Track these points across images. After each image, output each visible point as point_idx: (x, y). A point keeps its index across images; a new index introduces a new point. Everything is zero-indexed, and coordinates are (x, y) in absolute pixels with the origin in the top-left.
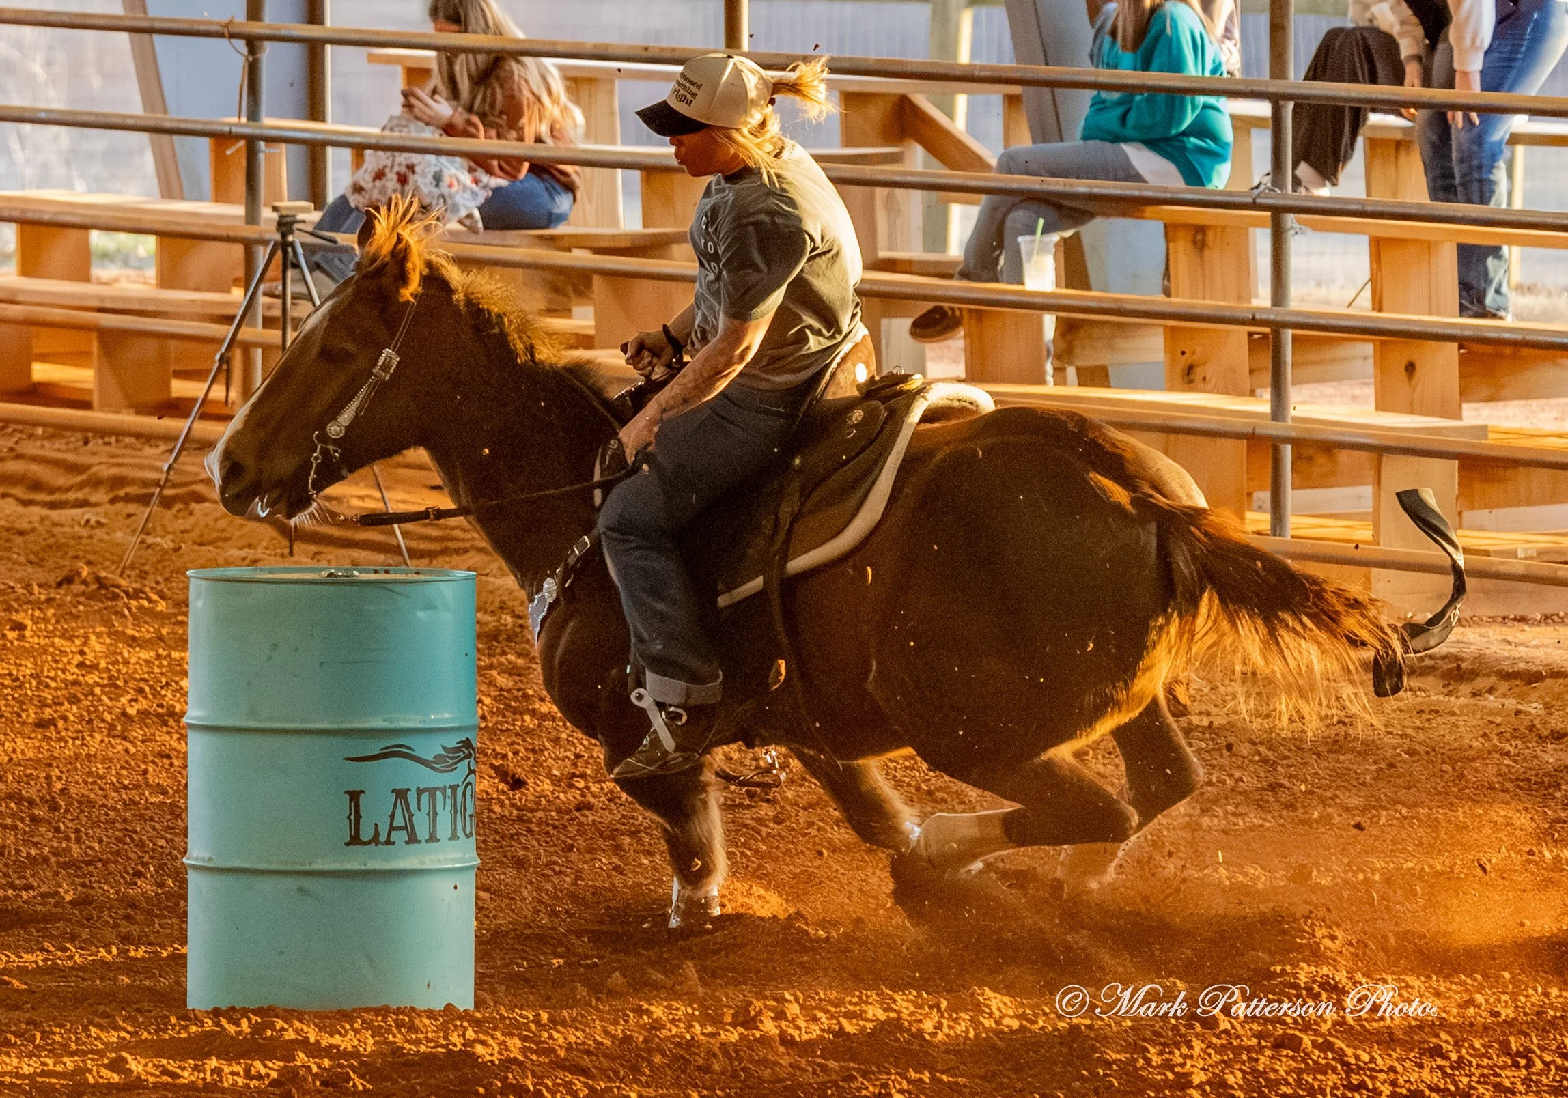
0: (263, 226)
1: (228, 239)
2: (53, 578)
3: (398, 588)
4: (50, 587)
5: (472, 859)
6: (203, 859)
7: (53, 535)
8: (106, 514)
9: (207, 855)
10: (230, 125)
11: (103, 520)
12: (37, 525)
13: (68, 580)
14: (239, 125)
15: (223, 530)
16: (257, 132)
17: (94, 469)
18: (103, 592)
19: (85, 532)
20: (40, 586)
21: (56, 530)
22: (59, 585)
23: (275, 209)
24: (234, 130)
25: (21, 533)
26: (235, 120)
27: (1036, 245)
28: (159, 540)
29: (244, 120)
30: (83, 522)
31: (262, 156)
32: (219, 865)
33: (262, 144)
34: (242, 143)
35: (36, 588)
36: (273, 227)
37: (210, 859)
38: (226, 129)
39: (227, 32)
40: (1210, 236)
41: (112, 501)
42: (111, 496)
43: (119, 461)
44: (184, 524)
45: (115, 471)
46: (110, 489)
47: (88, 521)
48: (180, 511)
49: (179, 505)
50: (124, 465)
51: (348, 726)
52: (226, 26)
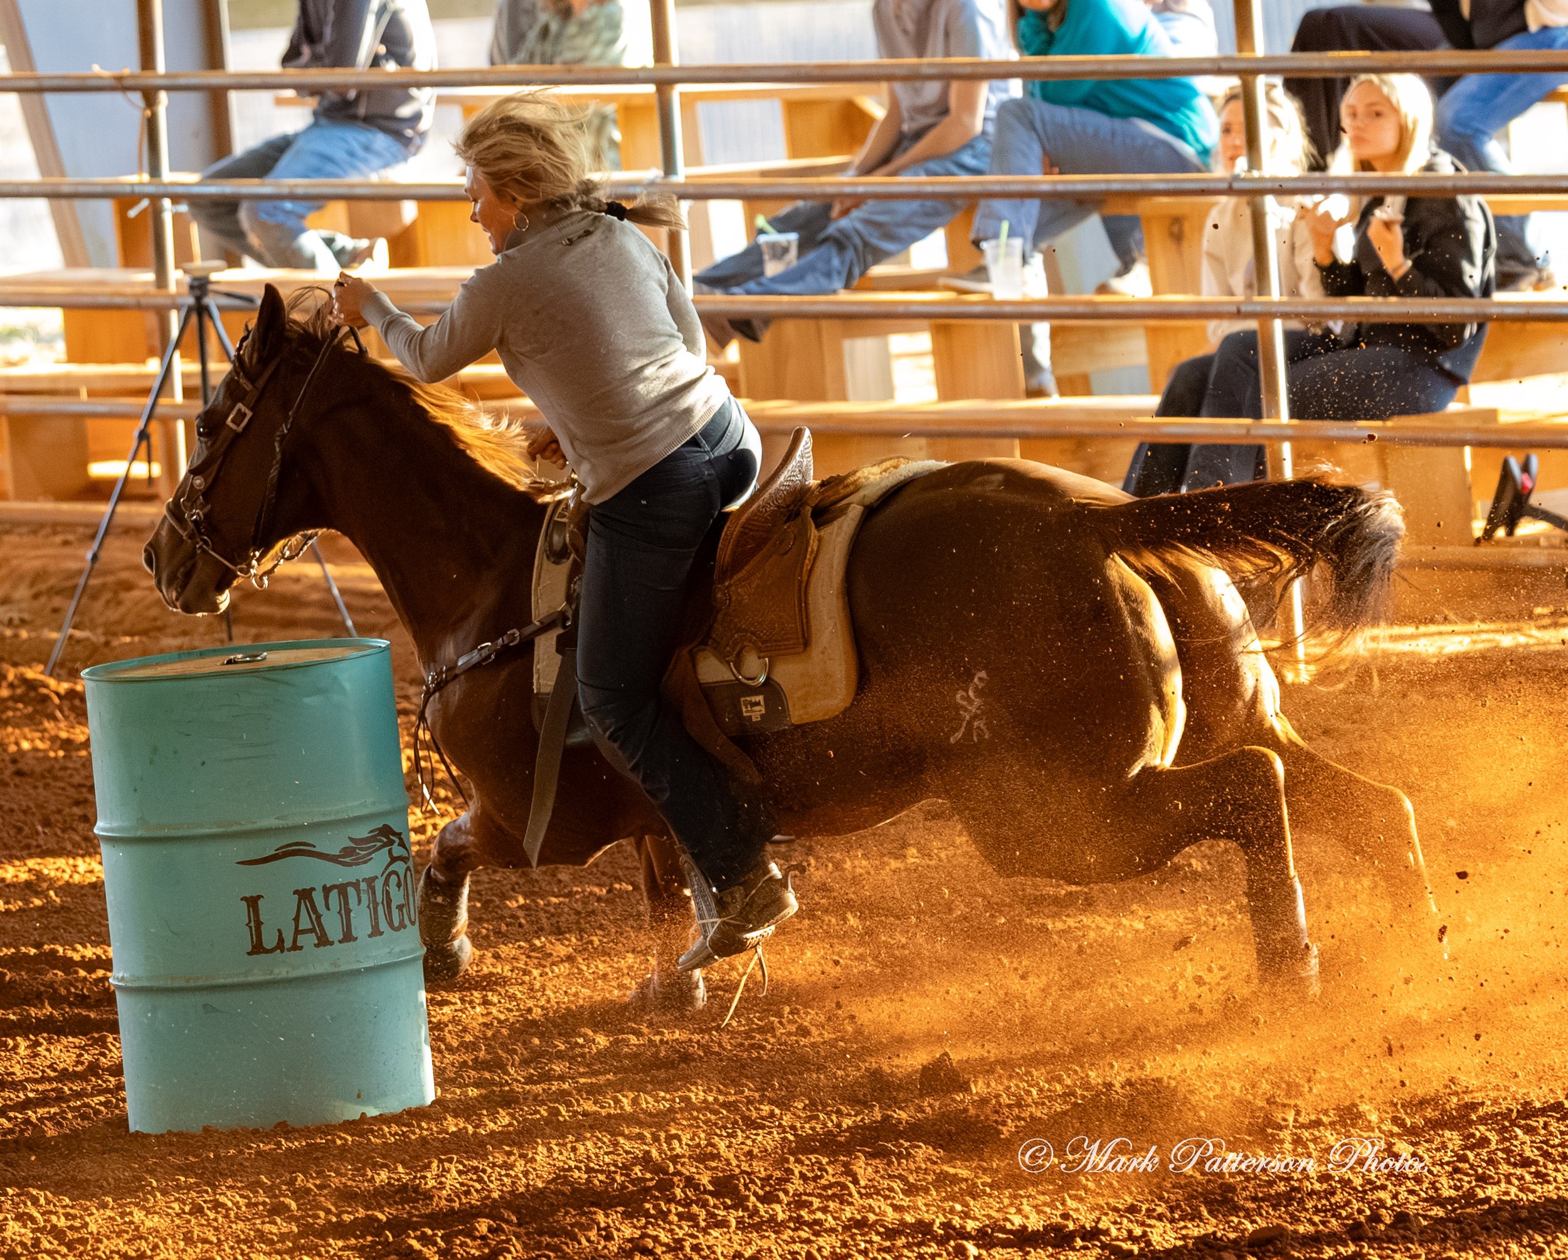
0: (172, 288)
1: (139, 307)
8: (29, 611)
10: (132, 185)
11: (26, 616)
14: (141, 184)
16: (161, 190)
17: (14, 563)
18: (32, 694)
23: (186, 271)
24: (137, 189)
26: (134, 179)
27: (1002, 250)
28: (88, 633)
29: (145, 177)
31: (168, 217)
33: (167, 203)
34: (145, 203)
36: (185, 289)
38: (128, 189)
39: (120, 85)
40: (1187, 227)
41: (36, 596)
42: (35, 590)
43: (40, 552)
44: (113, 615)
45: (37, 564)
46: (32, 584)
47: (11, 620)
48: (108, 602)
49: (107, 596)
50: (44, 556)
51: (235, 828)
52: (119, 78)
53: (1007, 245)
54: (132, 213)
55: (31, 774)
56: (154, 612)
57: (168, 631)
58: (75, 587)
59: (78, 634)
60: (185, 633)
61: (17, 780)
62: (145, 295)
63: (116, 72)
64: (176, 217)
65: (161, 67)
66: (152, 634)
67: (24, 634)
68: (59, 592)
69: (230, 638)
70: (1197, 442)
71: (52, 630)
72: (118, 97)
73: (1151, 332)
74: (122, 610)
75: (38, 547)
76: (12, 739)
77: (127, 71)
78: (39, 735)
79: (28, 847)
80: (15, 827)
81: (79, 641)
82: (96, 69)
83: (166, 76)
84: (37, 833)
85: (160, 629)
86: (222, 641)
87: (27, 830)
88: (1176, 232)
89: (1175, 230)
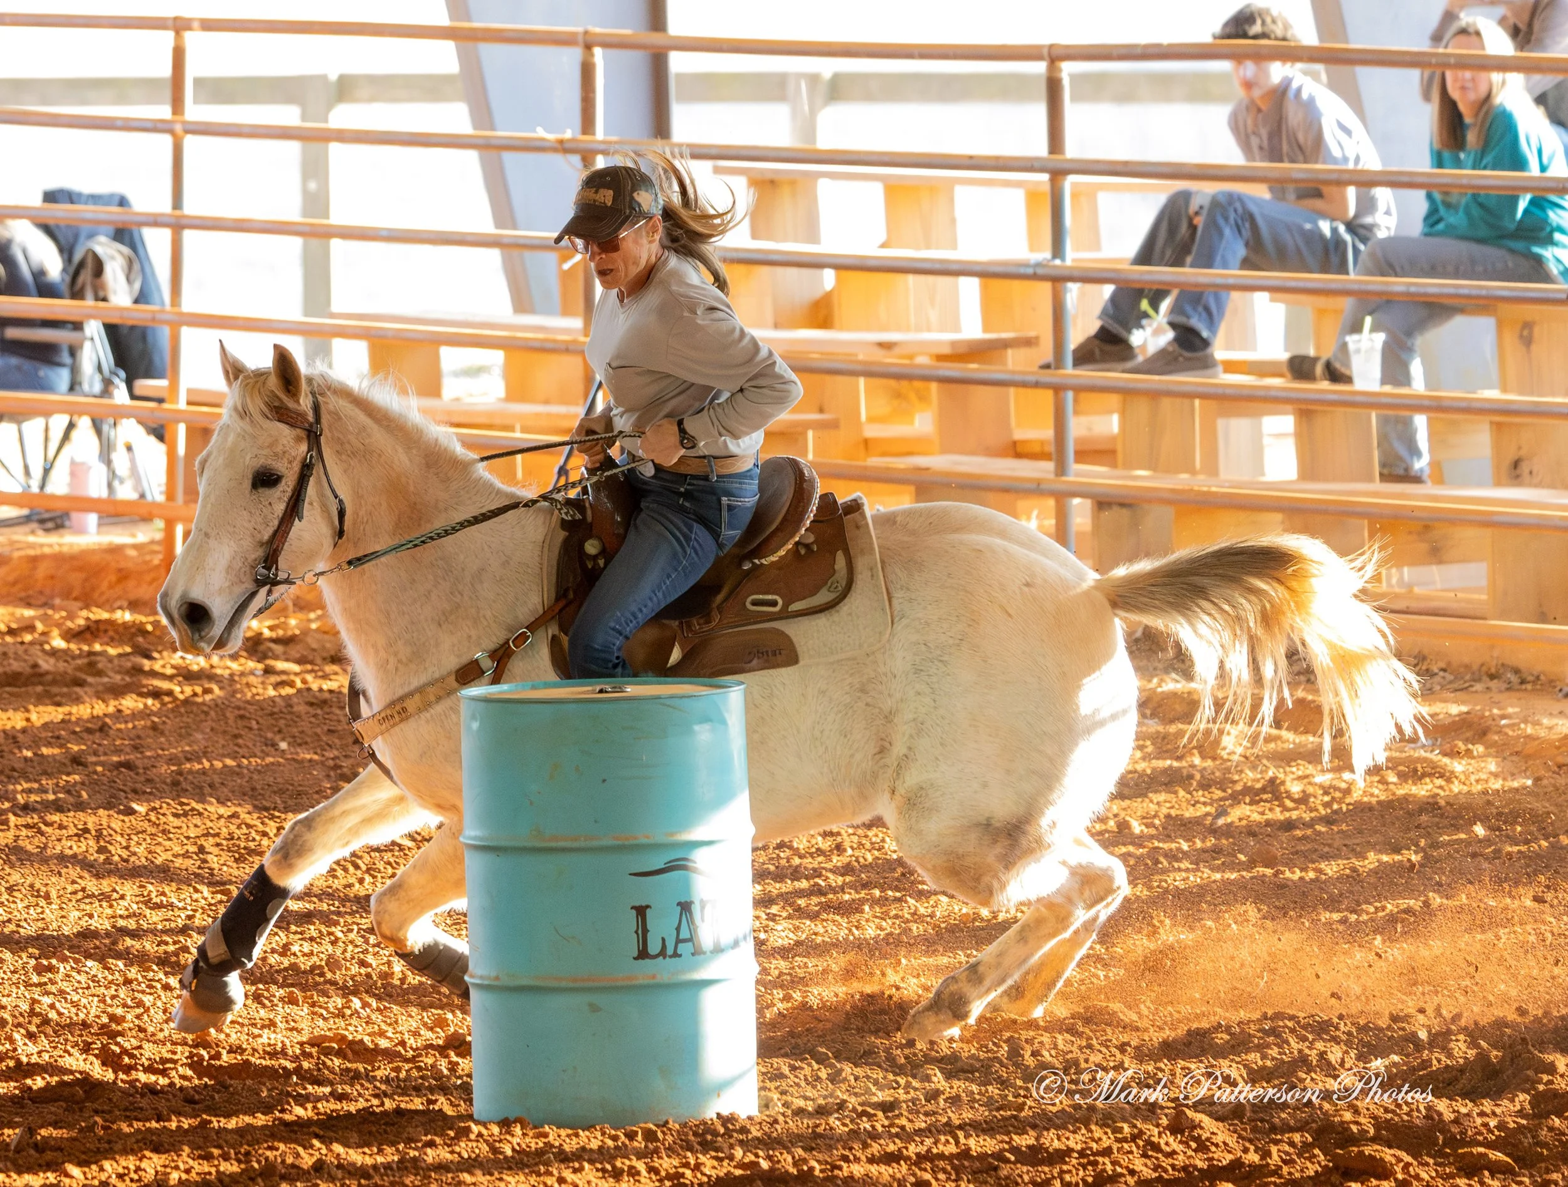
1: (567, 351)
27: (1364, 344)
39: (563, 147)
40: (1536, 330)
52: (561, 142)
54: (566, 266)
62: (575, 342)
63: (559, 136)
65: (600, 133)
72: (558, 159)
73: (1498, 427)
77: (568, 134)
82: (540, 133)
83: (603, 142)
88: (1526, 335)
89: (1525, 333)
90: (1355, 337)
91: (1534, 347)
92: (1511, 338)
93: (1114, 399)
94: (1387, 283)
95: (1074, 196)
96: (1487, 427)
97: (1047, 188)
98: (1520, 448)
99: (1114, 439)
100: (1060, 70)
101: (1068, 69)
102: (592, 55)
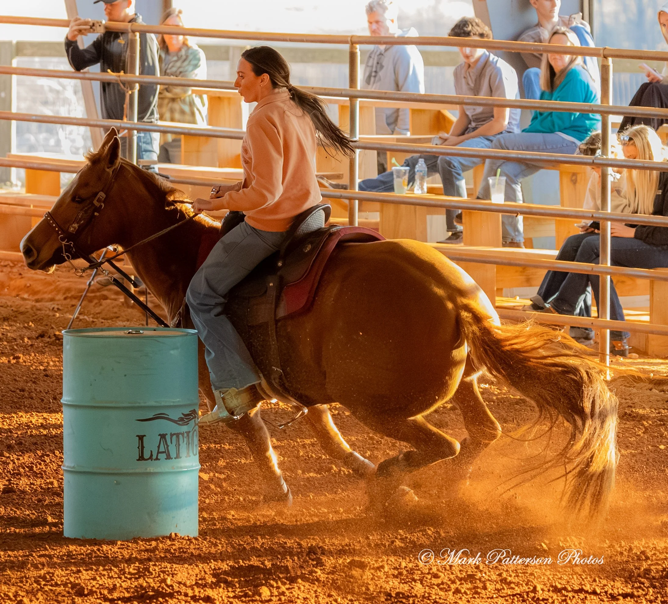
2: (34, 334)
3: (160, 339)
4: (33, 339)
5: (196, 466)
6: (70, 467)
7: (36, 315)
8: (62, 305)
9: (73, 465)
11: (60, 308)
12: (29, 310)
13: (42, 336)
15: (116, 313)
16: (133, 126)
17: (57, 284)
18: (57, 341)
19: (51, 314)
20: (29, 338)
21: (39, 312)
22: (37, 338)
24: (122, 125)
25: (22, 313)
28: (86, 317)
30: (51, 308)
31: (135, 138)
32: (77, 470)
33: (135, 132)
34: (126, 131)
35: (26, 340)
37: (74, 467)
38: (119, 125)
39: (120, 79)
40: (579, 177)
41: (65, 299)
42: (65, 296)
43: (68, 280)
44: (98, 310)
45: (67, 285)
46: (64, 294)
47: (53, 308)
48: (96, 304)
49: (96, 301)
50: (71, 282)
51: (137, 405)
53: (499, 179)
55: (51, 377)
56: (115, 310)
57: (120, 319)
58: (81, 296)
59: (81, 317)
60: (128, 320)
61: (45, 378)
64: (139, 138)
66: (114, 319)
67: (58, 315)
68: (75, 298)
69: (147, 324)
70: (570, 271)
71: (70, 314)
73: (559, 223)
74: (101, 307)
75: (69, 277)
76: (46, 360)
78: (57, 359)
79: (45, 408)
80: (40, 399)
81: (81, 320)
84: (50, 403)
85: (117, 317)
86: (143, 325)
87: (45, 401)
88: (574, 179)
89: (574, 178)
90: (493, 178)
91: (577, 184)
92: (566, 180)
93: (378, 205)
94: (509, 153)
95: (361, 108)
96: (554, 222)
97: (348, 104)
98: (569, 232)
99: (377, 224)
100: (356, 49)
101: (358, 48)
102: (135, 36)
